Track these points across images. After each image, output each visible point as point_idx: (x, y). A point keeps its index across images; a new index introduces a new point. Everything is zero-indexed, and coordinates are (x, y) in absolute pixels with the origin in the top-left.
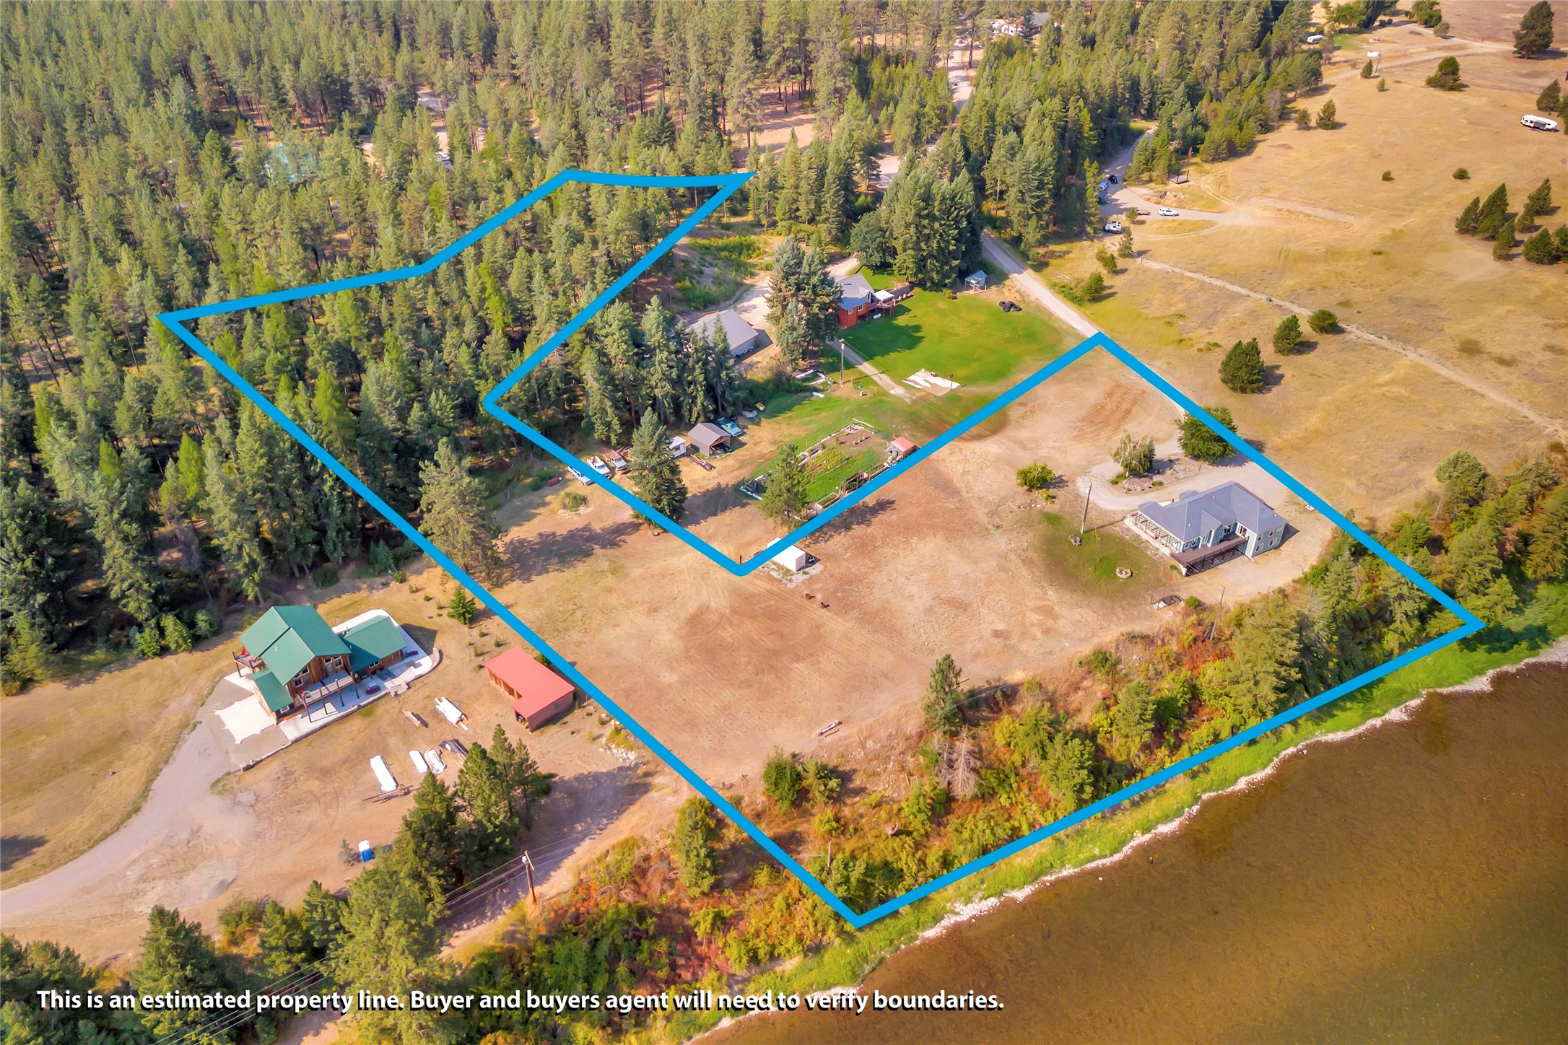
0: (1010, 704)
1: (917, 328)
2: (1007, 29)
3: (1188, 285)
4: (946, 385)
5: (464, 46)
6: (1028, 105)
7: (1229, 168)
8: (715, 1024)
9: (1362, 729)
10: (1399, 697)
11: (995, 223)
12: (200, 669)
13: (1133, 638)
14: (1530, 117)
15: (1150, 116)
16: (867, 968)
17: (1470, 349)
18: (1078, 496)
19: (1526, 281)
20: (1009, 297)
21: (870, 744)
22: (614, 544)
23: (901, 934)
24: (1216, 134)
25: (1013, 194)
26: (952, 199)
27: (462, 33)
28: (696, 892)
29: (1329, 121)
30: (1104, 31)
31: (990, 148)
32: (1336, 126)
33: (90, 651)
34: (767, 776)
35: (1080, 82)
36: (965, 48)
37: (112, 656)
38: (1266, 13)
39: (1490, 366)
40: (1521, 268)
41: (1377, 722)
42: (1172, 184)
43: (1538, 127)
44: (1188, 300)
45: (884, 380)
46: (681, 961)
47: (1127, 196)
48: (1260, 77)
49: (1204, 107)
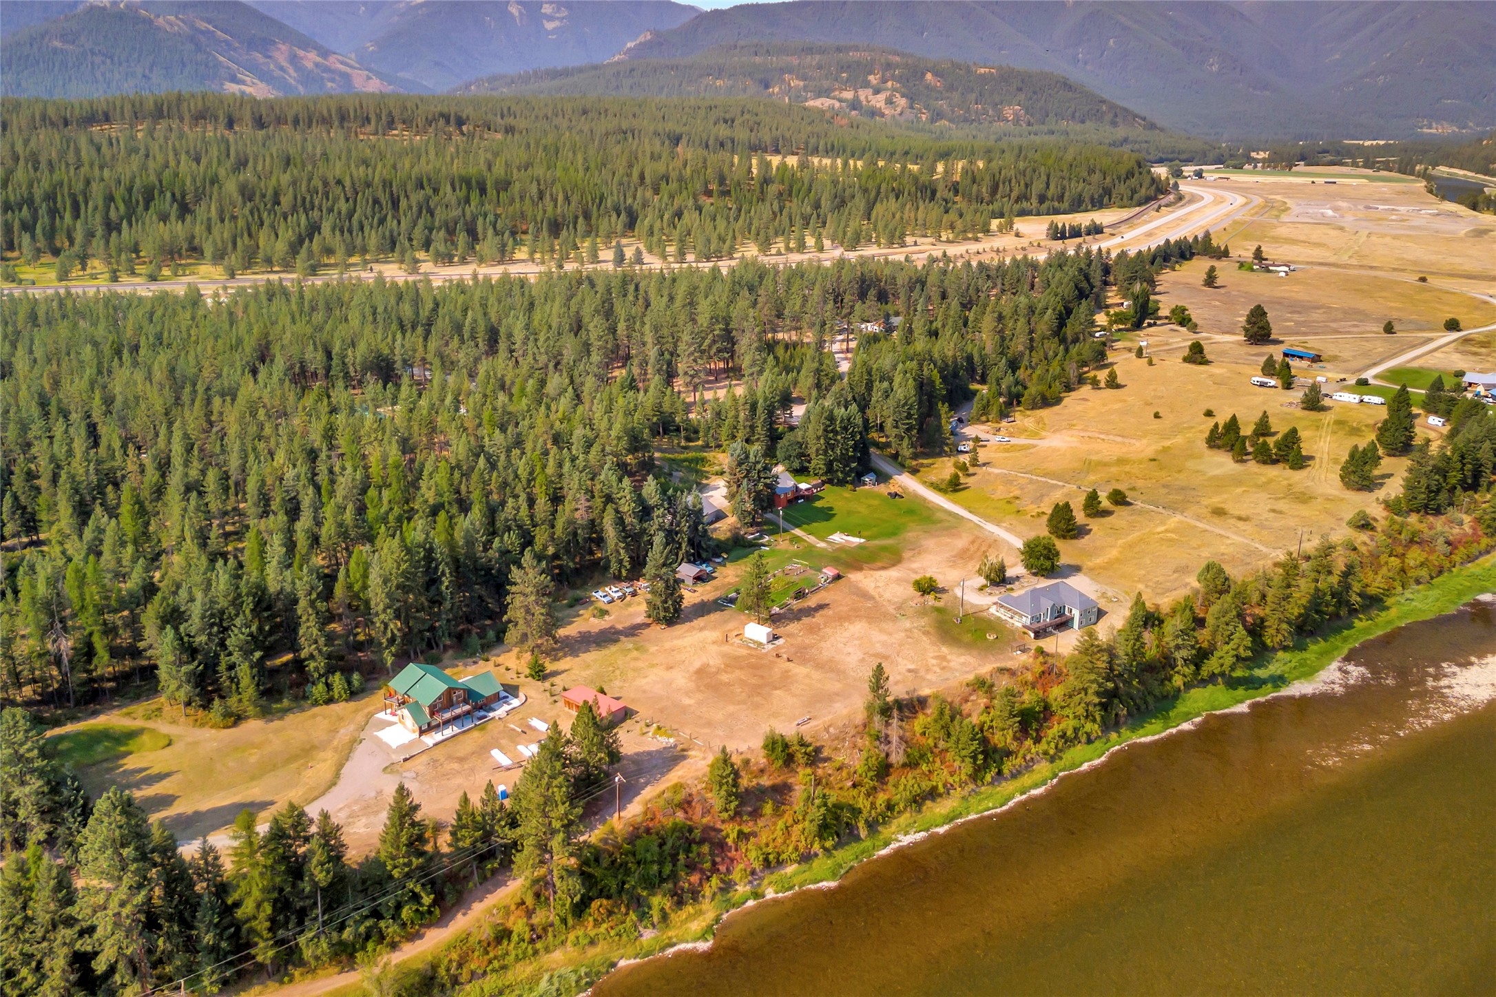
0: (923, 709)
1: (831, 509)
2: (872, 328)
3: (1021, 481)
4: (856, 540)
5: (473, 338)
6: (894, 367)
7: (1045, 413)
8: (744, 903)
9: (1163, 734)
10: (1187, 717)
11: (877, 445)
12: (356, 711)
13: (1002, 670)
14: (1256, 379)
15: (983, 381)
16: (842, 872)
17: (1219, 512)
18: (956, 597)
19: (1256, 473)
20: (893, 490)
21: (831, 730)
22: (633, 635)
23: (863, 853)
24: (1033, 389)
25: (889, 423)
26: (849, 420)
27: (473, 329)
28: (725, 815)
29: (1113, 384)
30: (944, 326)
31: (870, 395)
32: (1119, 386)
33: (280, 701)
34: (765, 747)
35: (930, 352)
36: (843, 341)
37: (294, 705)
38: (1060, 314)
39: (1233, 521)
40: (1252, 466)
41: (1174, 731)
42: (1004, 423)
43: (1262, 385)
44: (1022, 489)
45: (811, 539)
46: (718, 859)
47: (970, 431)
48: (1060, 354)
49: (1021, 374)
